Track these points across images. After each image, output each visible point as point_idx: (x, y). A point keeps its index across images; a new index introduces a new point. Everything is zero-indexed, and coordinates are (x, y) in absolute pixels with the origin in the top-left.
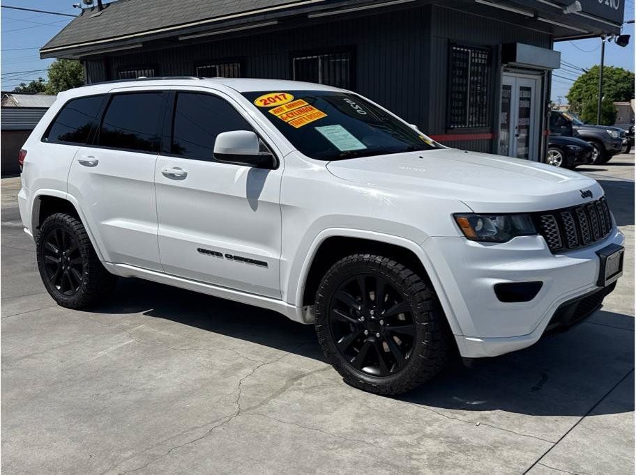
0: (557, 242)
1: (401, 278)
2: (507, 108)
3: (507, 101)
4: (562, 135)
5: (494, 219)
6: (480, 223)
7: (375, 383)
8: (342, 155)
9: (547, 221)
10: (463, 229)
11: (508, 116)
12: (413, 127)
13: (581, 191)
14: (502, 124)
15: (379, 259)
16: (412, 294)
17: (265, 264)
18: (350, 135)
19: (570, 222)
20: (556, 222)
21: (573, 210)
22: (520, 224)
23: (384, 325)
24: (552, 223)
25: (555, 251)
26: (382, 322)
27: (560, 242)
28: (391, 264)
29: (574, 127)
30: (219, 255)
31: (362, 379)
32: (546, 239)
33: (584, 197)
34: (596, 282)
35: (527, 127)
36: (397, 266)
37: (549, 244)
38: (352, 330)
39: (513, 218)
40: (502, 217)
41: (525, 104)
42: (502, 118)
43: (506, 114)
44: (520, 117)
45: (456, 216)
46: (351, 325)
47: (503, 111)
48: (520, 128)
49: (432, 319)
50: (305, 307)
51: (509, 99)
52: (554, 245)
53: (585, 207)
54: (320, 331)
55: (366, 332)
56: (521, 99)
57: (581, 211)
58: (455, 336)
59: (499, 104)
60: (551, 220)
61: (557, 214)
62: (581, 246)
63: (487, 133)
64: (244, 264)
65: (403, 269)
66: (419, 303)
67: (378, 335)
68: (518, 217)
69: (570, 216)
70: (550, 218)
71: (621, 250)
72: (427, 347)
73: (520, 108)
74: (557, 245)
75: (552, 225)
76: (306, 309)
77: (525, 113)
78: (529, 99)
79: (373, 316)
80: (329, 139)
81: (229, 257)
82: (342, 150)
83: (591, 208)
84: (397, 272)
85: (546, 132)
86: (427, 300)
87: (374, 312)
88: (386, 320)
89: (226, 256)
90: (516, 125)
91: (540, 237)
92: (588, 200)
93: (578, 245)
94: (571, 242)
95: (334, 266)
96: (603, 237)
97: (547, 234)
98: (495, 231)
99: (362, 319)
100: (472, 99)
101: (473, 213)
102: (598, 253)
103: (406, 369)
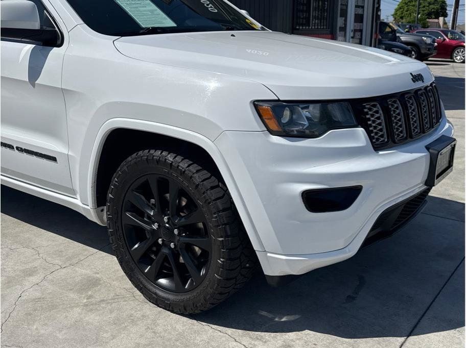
0: (382, 136)
1: (194, 183)
2: (344, 14)
3: (345, 7)
4: (389, 41)
5: (307, 108)
6: (287, 113)
7: (168, 300)
8: (141, 31)
9: (370, 109)
10: (267, 121)
11: (346, 21)
12: (243, 12)
13: (411, 74)
14: (340, 28)
15: (170, 158)
16: (207, 202)
17: (54, 159)
18: (159, 11)
19: (397, 111)
20: (381, 112)
21: (401, 97)
22: (338, 115)
23: (179, 234)
24: (377, 112)
25: (378, 145)
26: (176, 231)
27: (386, 136)
28: (184, 165)
29: (398, 35)
30: (11, 147)
31: (156, 294)
32: (369, 133)
33: (414, 82)
34: (424, 183)
35: (361, 31)
36: (191, 168)
37: (371, 138)
38: (148, 237)
39: (330, 107)
40: (318, 105)
41: (360, 11)
42: (340, 22)
43: (344, 18)
44: (355, 21)
45: (256, 105)
46: (146, 231)
47: (341, 16)
48: (355, 31)
49: (229, 233)
50: (101, 208)
51: (347, 6)
52: (378, 139)
53: (416, 94)
54: (112, 235)
55: (160, 241)
56: (357, 6)
57: (410, 98)
58: (257, 252)
59: (338, 9)
60: (375, 109)
61: (383, 101)
62: (409, 139)
63: (328, 34)
64: (34, 158)
65: (198, 171)
66: (215, 214)
67: (172, 245)
68: (335, 105)
69: (398, 104)
70: (374, 106)
71: (453, 143)
72: (223, 266)
73: (355, 14)
74: (382, 139)
75: (376, 116)
76: (102, 210)
77: (359, 18)
78: (363, 7)
79: (167, 223)
80: (130, 13)
81: (20, 149)
82: (143, 26)
83: (422, 95)
84: (190, 174)
85: (375, 35)
86: (224, 210)
87: (168, 219)
88: (182, 229)
89: (17, 148)
90: (352, 28)
91: (361, 131)
92: (419, 85)
93: (406, 138)
94: (398, 135)
95: (124, 163)
96: (433, 127)
97: (370, 125)
98: (306, 123)
99: (155, 226)
100: (315, 4)
101: (279, 100)
102: (428, 148)
103: (201, 288)
